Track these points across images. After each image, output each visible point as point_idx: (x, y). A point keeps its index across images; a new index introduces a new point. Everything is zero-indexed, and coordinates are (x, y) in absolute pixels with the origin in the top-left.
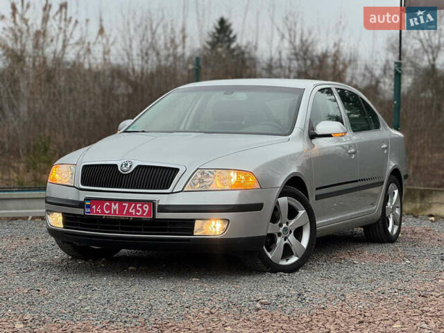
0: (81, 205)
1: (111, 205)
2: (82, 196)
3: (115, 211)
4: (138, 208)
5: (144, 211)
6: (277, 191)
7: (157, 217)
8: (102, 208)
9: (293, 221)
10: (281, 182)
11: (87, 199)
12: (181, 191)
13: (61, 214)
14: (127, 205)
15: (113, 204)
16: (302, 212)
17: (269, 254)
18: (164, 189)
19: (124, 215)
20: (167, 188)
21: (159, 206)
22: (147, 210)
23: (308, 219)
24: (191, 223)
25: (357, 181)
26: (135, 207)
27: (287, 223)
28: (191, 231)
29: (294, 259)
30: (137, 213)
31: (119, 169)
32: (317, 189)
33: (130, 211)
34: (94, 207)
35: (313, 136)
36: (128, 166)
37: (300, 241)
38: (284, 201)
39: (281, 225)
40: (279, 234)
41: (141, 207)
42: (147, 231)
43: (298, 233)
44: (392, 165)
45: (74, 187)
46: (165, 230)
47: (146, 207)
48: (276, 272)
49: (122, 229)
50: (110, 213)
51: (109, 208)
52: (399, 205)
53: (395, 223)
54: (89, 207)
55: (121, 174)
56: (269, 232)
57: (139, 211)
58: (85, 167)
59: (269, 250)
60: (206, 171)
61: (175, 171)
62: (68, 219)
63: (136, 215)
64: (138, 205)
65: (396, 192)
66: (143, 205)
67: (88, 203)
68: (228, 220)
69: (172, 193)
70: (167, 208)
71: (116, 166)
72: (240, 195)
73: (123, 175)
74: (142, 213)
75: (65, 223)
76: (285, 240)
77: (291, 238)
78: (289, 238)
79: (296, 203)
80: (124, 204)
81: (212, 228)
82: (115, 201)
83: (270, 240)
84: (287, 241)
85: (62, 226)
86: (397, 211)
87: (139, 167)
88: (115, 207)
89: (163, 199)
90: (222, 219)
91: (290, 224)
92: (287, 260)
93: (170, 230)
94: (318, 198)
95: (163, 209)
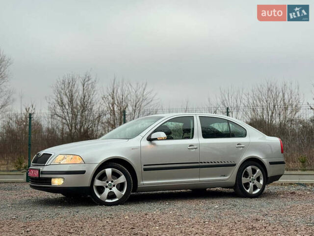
3: (32, 174)
6: (97, 165)
7: (40, 177)
9: (116, 180)
10: (100, 161)
12: (50, 165)
14: (34, 171)
18: (44, 164)
19: (34, 176)
21: (41, 171)
24: (50, 179)
25: (197, 163)
27: (112, 181)
28: (50, 183)
29: (115, 200)
32: (144, 165)
38: (109, 171)
39: (108, 182)
40: (107, 187)
55: (38, 157)
59: (99, 194)
66: (37, 171)
74: (37, 174)
76: (110, 190)
77: (115, 189)
81: (57, 182)
82: (32, 169)
86: (261, 181)
87: (44, 154)
90: (62, 178)
94: (145, 170)
95: (43, 173)
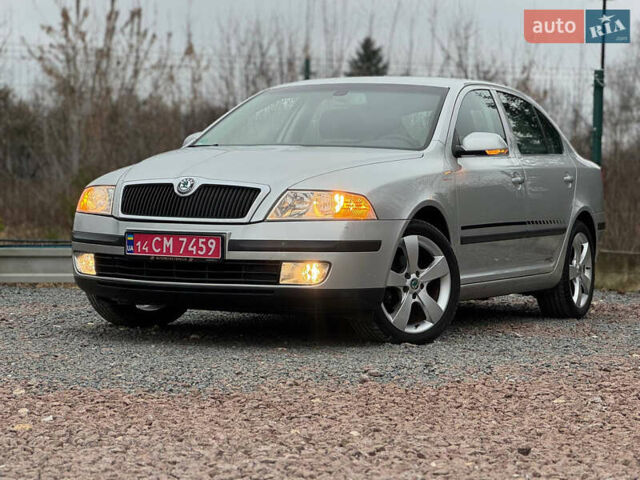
0: (120, 241)
1: (162, 240)
2: (122, 229)
3: (168, 249)
4: (201, 245)
5: (209, 249)
6: (401, 226)
7: (227, 258)
8: (150, 245)
9: (426, 271)
10: (407, 213)
11: (129, 233)
12: (263, 221)
13: (93, 255)
14: (185, 240)
15: (165, 239)
16: (439, 259)
17: (389, 317)
18: (237, 217)
19: (181, 255)
20: (243, 216)
21: (231, 241)
22: (213, 247)
23: (448, 270)
24: (276, 266)
25: (524, 223)
26: (196, 243)
27: (418, 274)
28: (276, 278)
29: (426, 326)
30: (200, 252)
31: (176, 191)
32: (463, 228)
33: (190, 249)
34: (139, 244)
35: (459, 153)
36: (189, 185)
37: (436, 300)
38: (412, 241)
39: (408, 276)
40: (406, 289)
41: (205, 243)
42: (214, 278)
43: (434, 289)
44: (578, 205)
45: (112, 216)
46: (239, 276)
47: (212, 243)
48: (399, 344)
49: (178, 274)
50: (161, 252)
51: (160, 244)
52: (590, 266)
53: (582, 290)
54: (131, 243)
55: (178, 196)
56: (390, 284)
57: (201, 249)
58: (128, 188)
59: (391, 311)
60: (300, 194)
61: (255, 192)
62: (102, 262)
63: (197, 254)
64: (201, 240)
65: (586, 246)
66: (208, 240)
67: (131, 238)
68: (330, 264)
69: (250, 223)
70: (241, 245)
71: (171, 185)
72: (347, 228)
73: (181, 198)
74: (206, 251)
75: (98, 268)
76: (414, 297)
77: (423, 295)
78: (420, 294)
79: (431, 245)
80: (181, 239)
81: (307, 274)
82: (168, 234)
83: (392, 297)
84: (417, 300)
85: (95, 273)
86: (588, 274)
87: (204, 187)
88: (168, 243)
89: (236, 232)
90: (320, 262)
91: (421, 275)
92: (417, 327)
93: (245, 276)
94: (464, 241)
95: (237, 245)
